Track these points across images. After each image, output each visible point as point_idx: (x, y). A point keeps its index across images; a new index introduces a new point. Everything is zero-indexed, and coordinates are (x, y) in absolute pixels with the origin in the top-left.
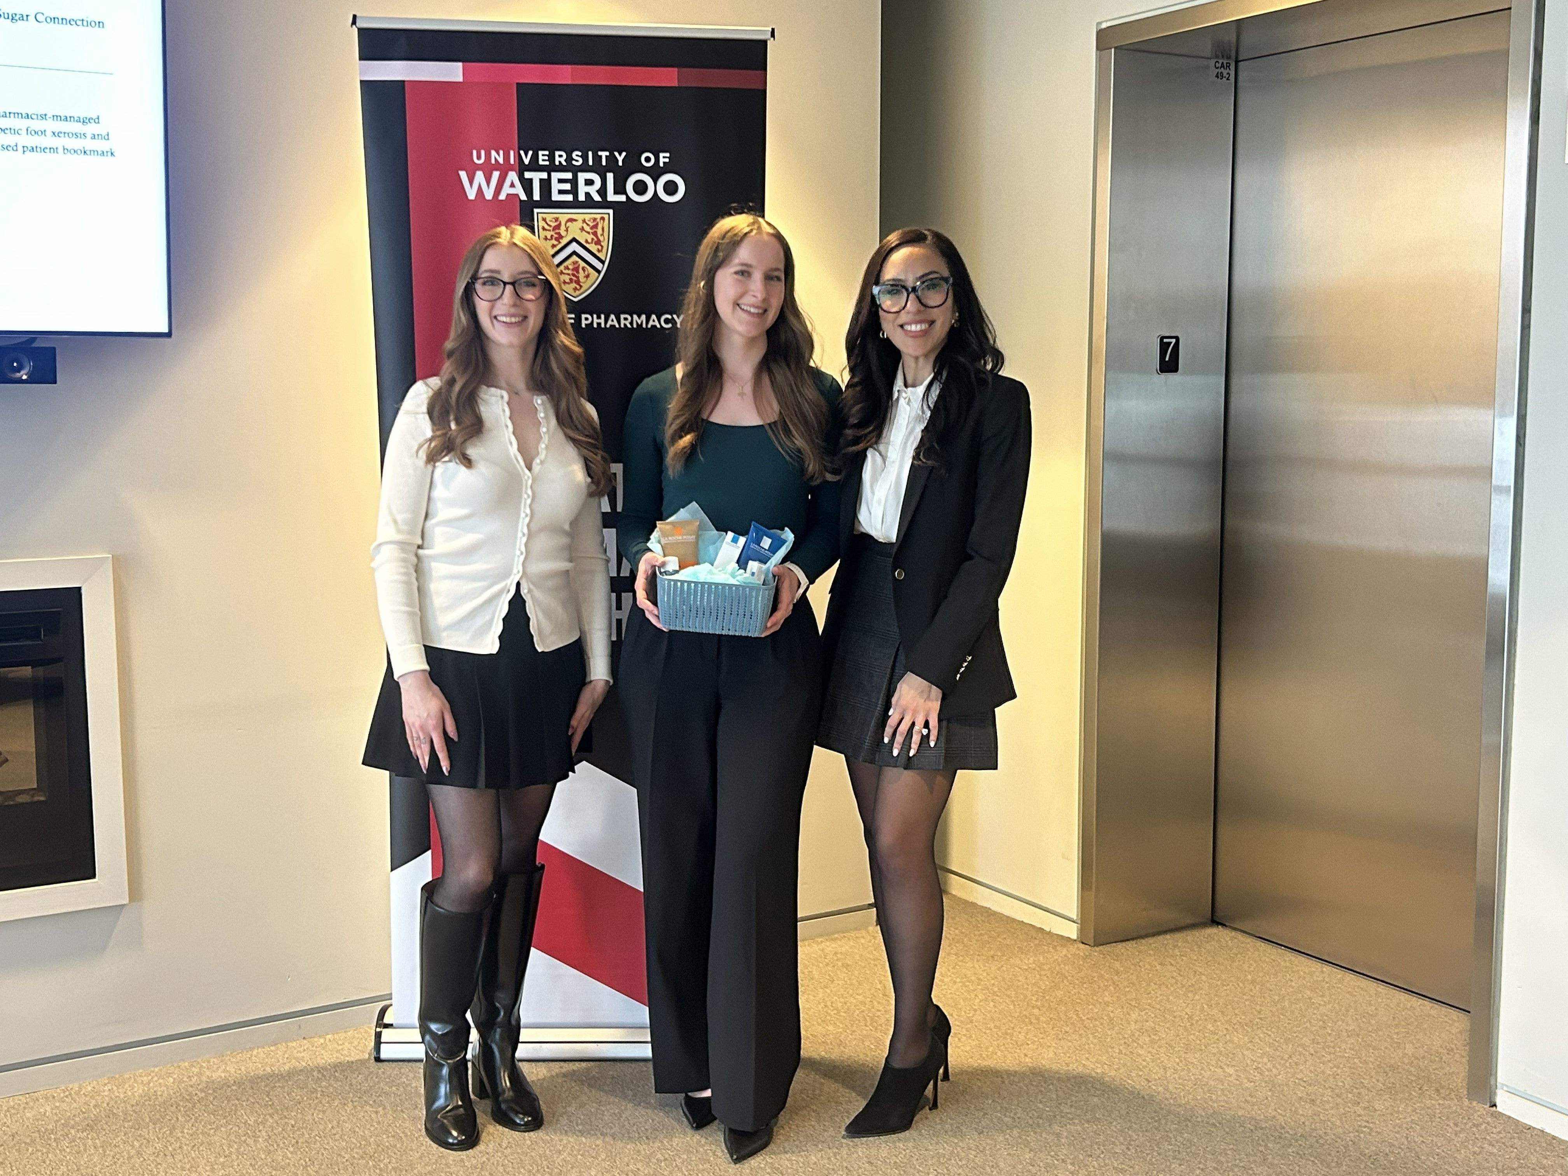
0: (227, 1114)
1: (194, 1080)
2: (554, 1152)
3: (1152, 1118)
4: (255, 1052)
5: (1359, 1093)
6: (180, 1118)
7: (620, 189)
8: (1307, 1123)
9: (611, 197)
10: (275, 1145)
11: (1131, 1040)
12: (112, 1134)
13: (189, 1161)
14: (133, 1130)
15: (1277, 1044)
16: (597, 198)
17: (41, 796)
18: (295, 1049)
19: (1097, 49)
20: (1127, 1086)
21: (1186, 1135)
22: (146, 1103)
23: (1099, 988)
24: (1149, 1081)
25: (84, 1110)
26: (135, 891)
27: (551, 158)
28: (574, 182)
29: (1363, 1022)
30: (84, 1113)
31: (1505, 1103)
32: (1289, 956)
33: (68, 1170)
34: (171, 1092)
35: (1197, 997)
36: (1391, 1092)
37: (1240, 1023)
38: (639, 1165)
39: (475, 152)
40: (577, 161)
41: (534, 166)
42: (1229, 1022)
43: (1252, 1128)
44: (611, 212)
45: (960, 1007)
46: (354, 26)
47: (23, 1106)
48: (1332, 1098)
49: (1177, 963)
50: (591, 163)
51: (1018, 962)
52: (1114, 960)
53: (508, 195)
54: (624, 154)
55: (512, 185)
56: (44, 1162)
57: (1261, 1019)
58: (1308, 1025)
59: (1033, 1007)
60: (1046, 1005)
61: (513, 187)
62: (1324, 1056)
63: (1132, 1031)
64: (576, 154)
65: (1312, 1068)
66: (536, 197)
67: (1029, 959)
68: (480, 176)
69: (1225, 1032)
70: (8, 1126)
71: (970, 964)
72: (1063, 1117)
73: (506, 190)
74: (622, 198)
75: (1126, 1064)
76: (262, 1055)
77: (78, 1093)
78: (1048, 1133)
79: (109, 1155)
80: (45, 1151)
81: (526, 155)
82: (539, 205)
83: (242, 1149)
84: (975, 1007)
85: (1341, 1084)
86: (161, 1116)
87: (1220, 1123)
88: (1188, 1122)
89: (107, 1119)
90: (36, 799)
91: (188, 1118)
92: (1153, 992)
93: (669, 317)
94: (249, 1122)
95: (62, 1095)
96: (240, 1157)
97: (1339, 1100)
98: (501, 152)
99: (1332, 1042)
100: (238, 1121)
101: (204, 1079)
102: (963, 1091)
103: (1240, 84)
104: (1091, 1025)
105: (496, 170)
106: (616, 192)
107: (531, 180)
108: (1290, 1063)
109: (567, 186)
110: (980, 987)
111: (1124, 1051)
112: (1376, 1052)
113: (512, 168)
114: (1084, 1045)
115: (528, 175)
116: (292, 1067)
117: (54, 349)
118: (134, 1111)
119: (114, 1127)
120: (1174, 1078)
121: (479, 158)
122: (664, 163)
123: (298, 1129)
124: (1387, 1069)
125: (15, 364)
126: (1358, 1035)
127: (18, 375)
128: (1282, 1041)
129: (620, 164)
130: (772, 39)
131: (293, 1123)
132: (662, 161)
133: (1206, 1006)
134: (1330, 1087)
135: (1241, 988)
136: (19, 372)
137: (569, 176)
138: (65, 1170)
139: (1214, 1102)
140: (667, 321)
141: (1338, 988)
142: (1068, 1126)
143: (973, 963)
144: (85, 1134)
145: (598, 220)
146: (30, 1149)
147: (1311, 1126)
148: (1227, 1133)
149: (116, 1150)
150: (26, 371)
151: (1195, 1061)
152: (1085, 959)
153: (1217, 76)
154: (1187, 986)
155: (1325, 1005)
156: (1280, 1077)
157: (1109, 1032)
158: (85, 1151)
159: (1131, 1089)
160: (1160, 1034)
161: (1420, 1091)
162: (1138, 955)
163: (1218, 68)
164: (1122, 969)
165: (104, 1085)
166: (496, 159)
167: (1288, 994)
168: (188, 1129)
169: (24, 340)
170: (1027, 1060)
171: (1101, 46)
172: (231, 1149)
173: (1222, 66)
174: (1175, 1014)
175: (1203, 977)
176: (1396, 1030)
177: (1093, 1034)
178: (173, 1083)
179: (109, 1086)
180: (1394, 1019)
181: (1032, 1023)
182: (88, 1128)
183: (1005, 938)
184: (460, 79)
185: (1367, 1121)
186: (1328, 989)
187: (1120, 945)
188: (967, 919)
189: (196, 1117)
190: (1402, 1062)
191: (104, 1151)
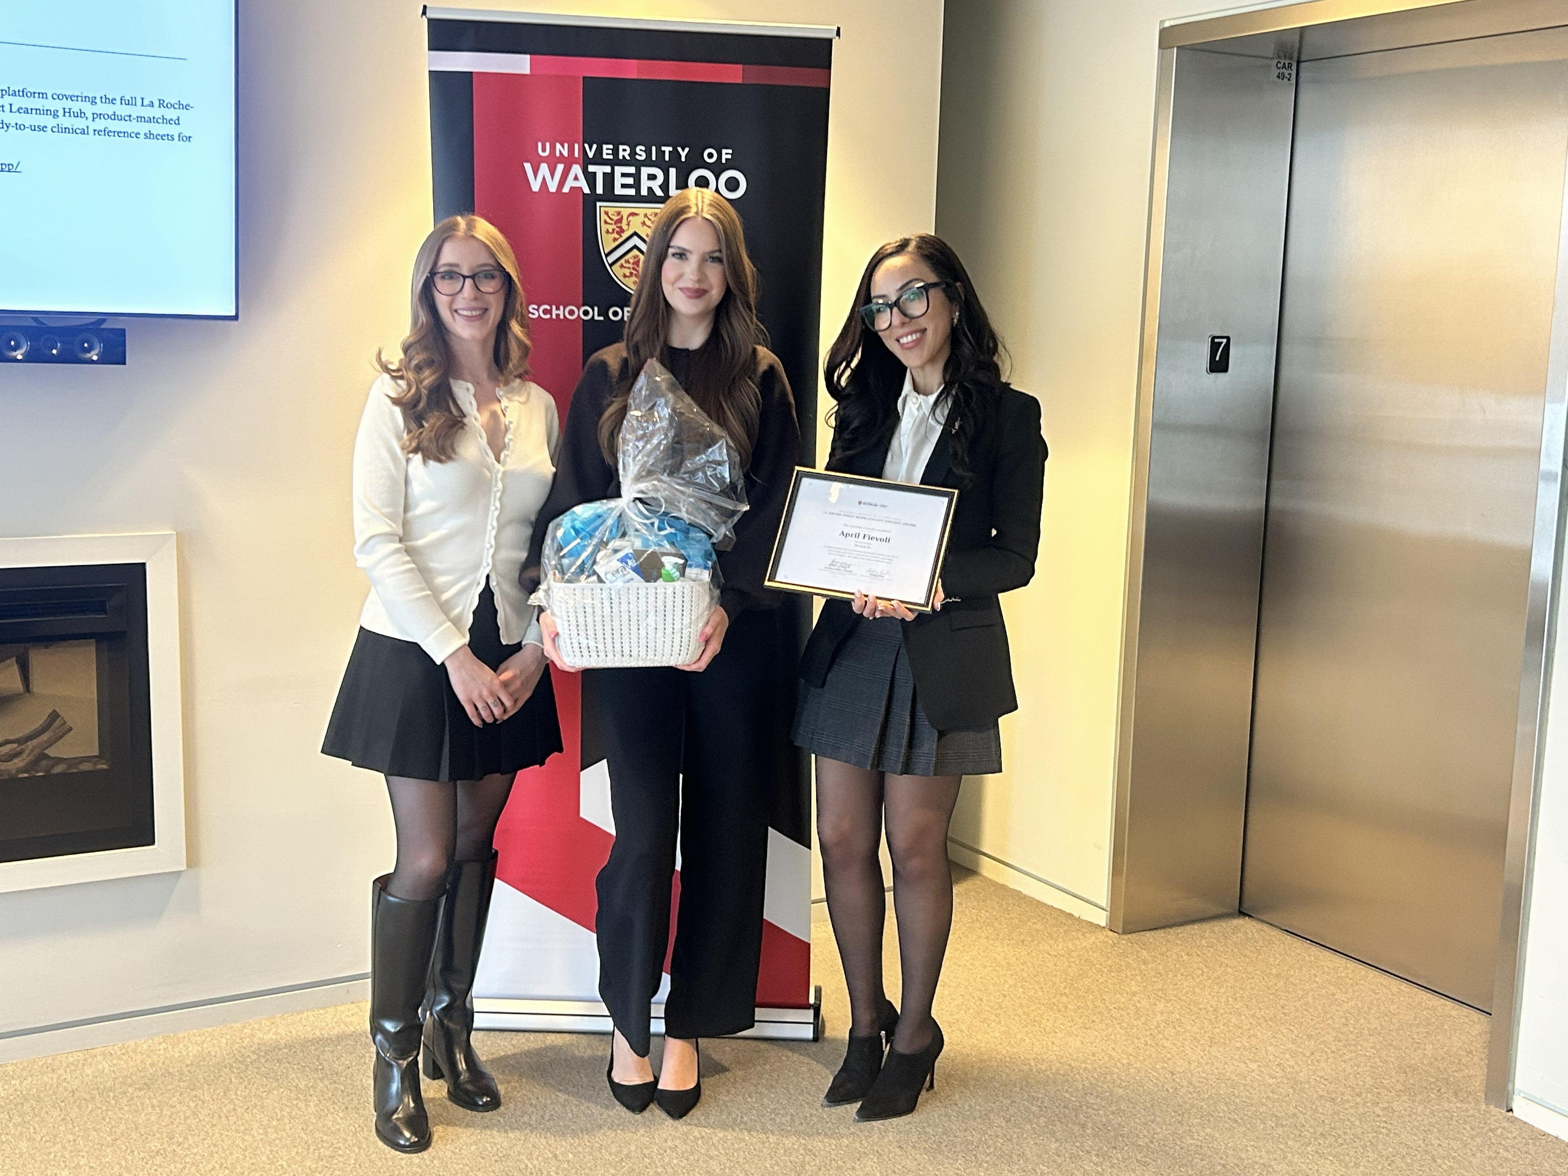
0: (279, 1077)
1: (246, 1041)
2: (595, 1126)
3: (1176, 1112)
4: (305, 1015)
5: (1378, 1093)
6: (233, 1080)
8: (1326, 1121)
10: (326, 1110)
11: (1156, 1031)
12: (169, 1093)
13: (243, 1124)
14: (188, 1090)
15: (1300, 1040)
16: (659, 193)
17: (103, 764)
18: (343, 1013)
19: (1160, 47)
20: (1151, 1078)
21: (1208, 1130)
22: (201, 1064)
23: (1127, 977)
24: (1173, 1074)
25: (140, 1069)
26: (193, 860)
27: (615, 152)
28: (637, 176)
29: (1385, 1021)
30: (140, 1071)
31: (1521, 1109)
32: (1315, 950)
33: (127, 1129)
34: (225, 1053)
35: (1222, 990)
36: (1410, 1094)
37: (1264, 1017)
38: (677, 1142)
39: (540, 144)
40: (641, 155)
41: (598, 160)
42: (1253, 1016)
43: (1273, 1125)
45: (990, 991)
46: (424, 17)
47: (81, 1062)
48: (1352, 1097)
49: (1204, 954)
50: (654, 158)
51: (1047, 947)
52: (1142, 948)
53: (572, 188)
54: (687, 149)
55: (576, 178)
56: (104, 1120)
57: (1284, 1014)
58: (1330, 1021)
59: (1061, 995)
60: (1074, 993)
61: (577, 180)
62: (1345, 1054)
63: (1158, 1023)
64: (640, 149)
65: (1333, 1066)
66: (600, 190)
67: (1058, 945)
68: (544, 168)
69: (1249, 1026)
70: (68, 1082)
71: (999, 949)
72: (1088, 1107)
73: (570, 183)
76: (312, 1018)
77: (134, 1051)
78: (1074, 1124)
79: (166, 1115)
80: (104, 1108)
81: (591, 149)
82: (602, 198)
83: (294, 1113)
84: (1004, 993)
85: (1361, 1083)
86: (215, 1077)
87: (1242, 1119)
88: (1210, 1117)
89: (163, 1078)
90: (99, 767)
91: (241, 1081)
92: (1179, 983)
94: (300, 1086)
95: (119, 1053)
96: (292, 1121)
97: (1359, 1100)
98: (566, 145)
99: (1353, 1040)
100: (290, 1084)
101: (256, 1040)
102: (992, 1078)
103: (1301, 85)
105: (561, 163)
107: (595, 173)
108: (1312, 1060)
109: (630, 181)
110: (1010, 972)
111: (1149, 1043)
112: (1397, 1052)
113: (576, 161)
114: (1111, 1035)
115: (591, 168)
116: (341, 1032)
117: (124, 331)
118: (189, 1071)
119: (170, 1087)
120: (1198, 1072)
121: (544, 150)
122: (726, 159)
123: (348, 1095)
124: (1408, 1070)
125: (86, 345)
126: (1379, 1034)
127: (88, 355)
128: (1305, 1037)
129: (683, 159)
130: (837, 38)
131: (343, 1088)
132: (724, 157)
133: (1230, 999)
134: (1350, 1086)
135: (1266, 982)
136: (89, 353)
137: (632, 170)
139: (1236, 1097)
141: (1361, 984)
142: (1094, 1117)
143: (1003, 947)
144: (142, 1093)
146: (90, 1106)
147: (1330, 1124)
148: (1249, 1129)
149: (174, 1110)
150: (96, 351)
151: (1218, 1054)
152: (1113, 947)
153: (1278, 77)
154: (1213, 978)
155: (1347, 1002)
156: (1301, 1074)
157: (1135, 1022)
158: (143, 1110)
159: (1155, 1081)
160: (1185, 1026)
161: (1439, 1094)
162: (1166, 945)
163: (1279, 68)
164: (1149, 958)
165: (160, 1044)
166: (560, 151)
167: (1311, 989)
168: (242, 1091)
169: (95, 320)
170: (1055, 1048)
171: (1163, 45)
172: (283, 1113)
173: (1284, 66)
174: (1201, 1006)
175: (1229, 969)
176: (1417, 1030)
177: (1119, 1024)
178: (226, 1044)
179: (164, 1045)
180: (1415, 1018)
181: (1060, 1011)
182: (145, 1087)
183: (1035, 923)
184: (527, 71)
185: (1385, 1122)
186: (1352, 985)
187: (1148, 934)
188: (998, 902)
189: (249, 1080)
190: (1422, 1063)
191: (161, 1110)
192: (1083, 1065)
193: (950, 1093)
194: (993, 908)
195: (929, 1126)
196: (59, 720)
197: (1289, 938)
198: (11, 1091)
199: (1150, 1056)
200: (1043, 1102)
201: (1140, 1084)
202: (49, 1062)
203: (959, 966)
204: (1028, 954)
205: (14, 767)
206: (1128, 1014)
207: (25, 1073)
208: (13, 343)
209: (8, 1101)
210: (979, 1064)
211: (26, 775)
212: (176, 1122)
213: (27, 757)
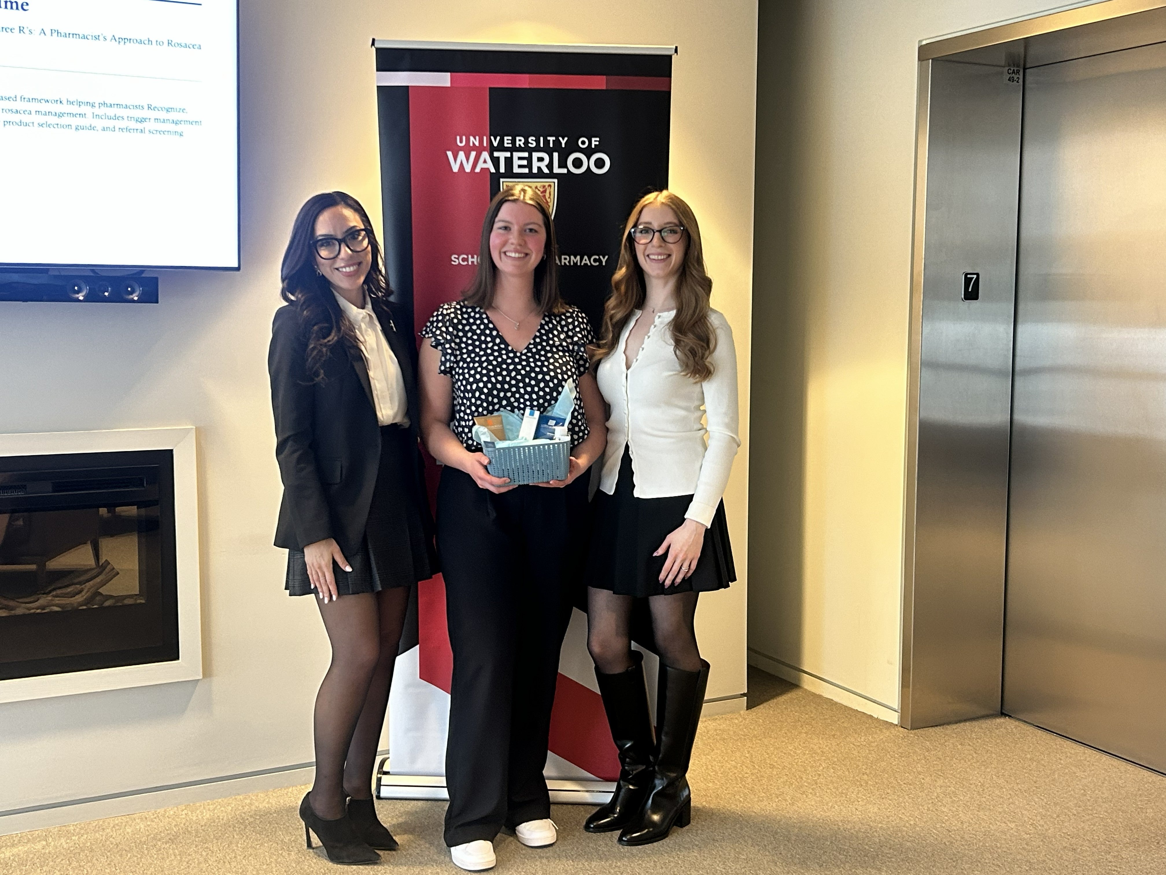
0: (269, 834)
1: (246, 809)
3: (952, 859)
4: (290, 790)
5: (1110, 845)
6: (236, 836)
7: (563, 164)
8: (1069, 866)
9: (556, 170)
10: (303, 858)
11: (937, 800)
12: (187, 846)
13: (241, 868)
14: (202, 843)
15: (1048, 806)
16: (546, 171)
17: (141, 599)
19: (919, 59)
20: (932, 834)
21: (976, 872)
22: (212, 824)
23: (914, 761)
24: (949, 831)
25: (167, 828)
26: (207, 670)
27: (514, 142)
28: (530, 159)
29: (1115, 792)
30: (167, 830)
32: (1059, 740)
33: (156, 871)
34: (230, 816)
35: (988, 770)
36: (1135, 845)
37: (1020, 790)
39: (458, 138)
40: (532, 144)
41: (501, 148)
42: (1012, 789)
43: (1027, 868)
44: (556, 181)
45: (808, 772)
46: (373, 47)
47: (124, 824)
48: (1089, 848)
49: (974, 744)
50: (542, 145)
51: (853, 740)
52: (926, 740)
53: (482, 169)
54: (566, 139)
55: (485, 162)
56: (139, 865)
57: (1036, 787)
58: (1072, 792)
59: (863, 774)
60: (873, 772)
61: (485, 163)
62: (1084, 816)
63: (938, 794)
64: (531, 139)
65: (1074, 825)
66: (502, 170)
67: (861, 738)
68: (461, 155)
69: (1009, 796)
70: (113, 838)
71: (816, 741)
72: (883, 856)
73: (480, 165)
74: (565, 171)
75: (932, 818)
76: (295, 792)
77: (164, 816)
78: (872, 868)
79: (184, 861)
80: (139, 856)
81: (495, 140)
82: (504, 176)
83: (279, 860)
84: (819, 773)
85: (1097, 838)
86: (222, 834)
87: (1002, 864)
88: (978, 863)
89: (184, 835)
90: (139, 601)
91: (241, 836)
92: (954, 765)
93: (597, 257)
94: (285, 840)
95: (152, 817)
96: (278, 865)
97: (1094, 850)
98: (477, 138)
99: (1090, 806)
101: (253, 807)
102: (809, 835)
103: (1028, 85)
104: (907, 789)
105: (474, 150)
106: (560, 166)
107: (498, 158)
108: (1058, 821)
109: (525, 162)
110: (823, 758)
111: (931, 809)
112: (1124, 815)
113: (484, 149)
114: (901, 803)
115: (496, 154)
117: (157, 279)
118: (203, 830)
119: (188, 841)
120: (969, 830)
121: (461, 142)
122: (595, 145)
124: (1133, 828)
125: (129, 289)
126: (1111, 802)
127: (131, 297)
128: (1052, 804)
129: (563, 146)
130: (676, 54)
132: (593, 144)
133: (994, 777)
134: (1088, 840)
135: (1022, 764)
136: (132, 294)
137: (526, 154)
138: (153, 870)
139: (998, 848)
140: (595, 260)
141: (1096, 765)
142: (887, 863)
143: (819, 740)
144: (168, 845)
145: (547, 187)
146: (129, 855)
147: (1072, 868)
148: (1008, 872)
149: (190, 857)
150: (137, 294)
151: (985, 817)
152: (903, 739)
153: (1009, 80)
154: (980, 761)
155: (1086, 778)
156: (1049, 831)
157: (920, 794)
158: (168, 858)
159: (935, 837)
160: (959, 796)
161: (1158, 845)
162: (944, 737)
163: (1009, 74)
164: (932, 747)
165: (182, 811)
166: (473, 142)
167: (1058, 769)
168: (241, 844)
169: (135, 272)
170: (858, 813)
171: (921, 58)
172: (271, 860)
173: (1013, 72)
174: (971, 782)
175: (993, 755)
176: (1140, 799)
177: (908, 795)
178: (231, 810)
179: (186, 811)
180: (1139, 790)
181: (862, 785)
182: (170, 841)
183: (843, 722)
184: (448, 84)
185: (1116, 867)
186: (1089, 766)
187: (931, 729)
188: (815, 708)
189: (247, 836)
190: (1144, 823)
191: (181, 858)
192: (880, 825)
193: (777, 846)
194: (812, 712)
195: (760, 869)
196: (109, 566)
197: (1040, 732)
198: (72, 844)
199: (931, 819)
200: (848, 852)
201: (924, 839)
202: (101, 823)
203: (785, 753)
204: (838, 745)
205: (76, 601)
206: (915, 788)
207: (82, 832)
208: (76, 288)
209: (69, 851)
210: (799, 824)
211: (85, 607)
212: (191, 866)
213: (86, 594)
